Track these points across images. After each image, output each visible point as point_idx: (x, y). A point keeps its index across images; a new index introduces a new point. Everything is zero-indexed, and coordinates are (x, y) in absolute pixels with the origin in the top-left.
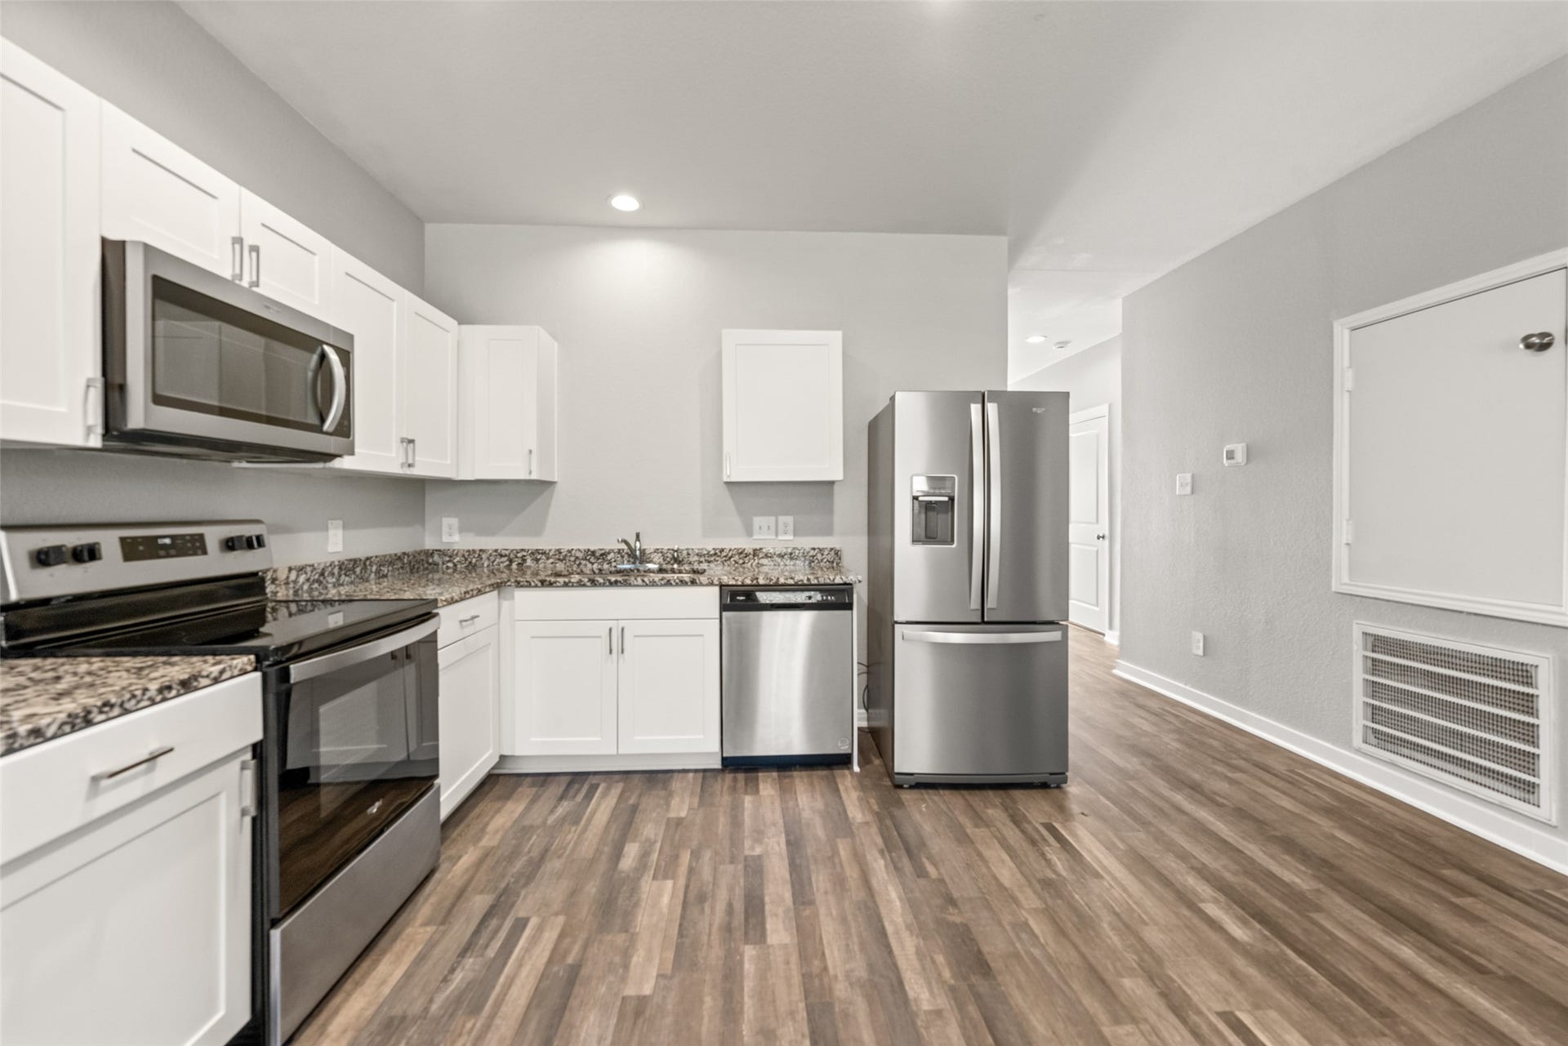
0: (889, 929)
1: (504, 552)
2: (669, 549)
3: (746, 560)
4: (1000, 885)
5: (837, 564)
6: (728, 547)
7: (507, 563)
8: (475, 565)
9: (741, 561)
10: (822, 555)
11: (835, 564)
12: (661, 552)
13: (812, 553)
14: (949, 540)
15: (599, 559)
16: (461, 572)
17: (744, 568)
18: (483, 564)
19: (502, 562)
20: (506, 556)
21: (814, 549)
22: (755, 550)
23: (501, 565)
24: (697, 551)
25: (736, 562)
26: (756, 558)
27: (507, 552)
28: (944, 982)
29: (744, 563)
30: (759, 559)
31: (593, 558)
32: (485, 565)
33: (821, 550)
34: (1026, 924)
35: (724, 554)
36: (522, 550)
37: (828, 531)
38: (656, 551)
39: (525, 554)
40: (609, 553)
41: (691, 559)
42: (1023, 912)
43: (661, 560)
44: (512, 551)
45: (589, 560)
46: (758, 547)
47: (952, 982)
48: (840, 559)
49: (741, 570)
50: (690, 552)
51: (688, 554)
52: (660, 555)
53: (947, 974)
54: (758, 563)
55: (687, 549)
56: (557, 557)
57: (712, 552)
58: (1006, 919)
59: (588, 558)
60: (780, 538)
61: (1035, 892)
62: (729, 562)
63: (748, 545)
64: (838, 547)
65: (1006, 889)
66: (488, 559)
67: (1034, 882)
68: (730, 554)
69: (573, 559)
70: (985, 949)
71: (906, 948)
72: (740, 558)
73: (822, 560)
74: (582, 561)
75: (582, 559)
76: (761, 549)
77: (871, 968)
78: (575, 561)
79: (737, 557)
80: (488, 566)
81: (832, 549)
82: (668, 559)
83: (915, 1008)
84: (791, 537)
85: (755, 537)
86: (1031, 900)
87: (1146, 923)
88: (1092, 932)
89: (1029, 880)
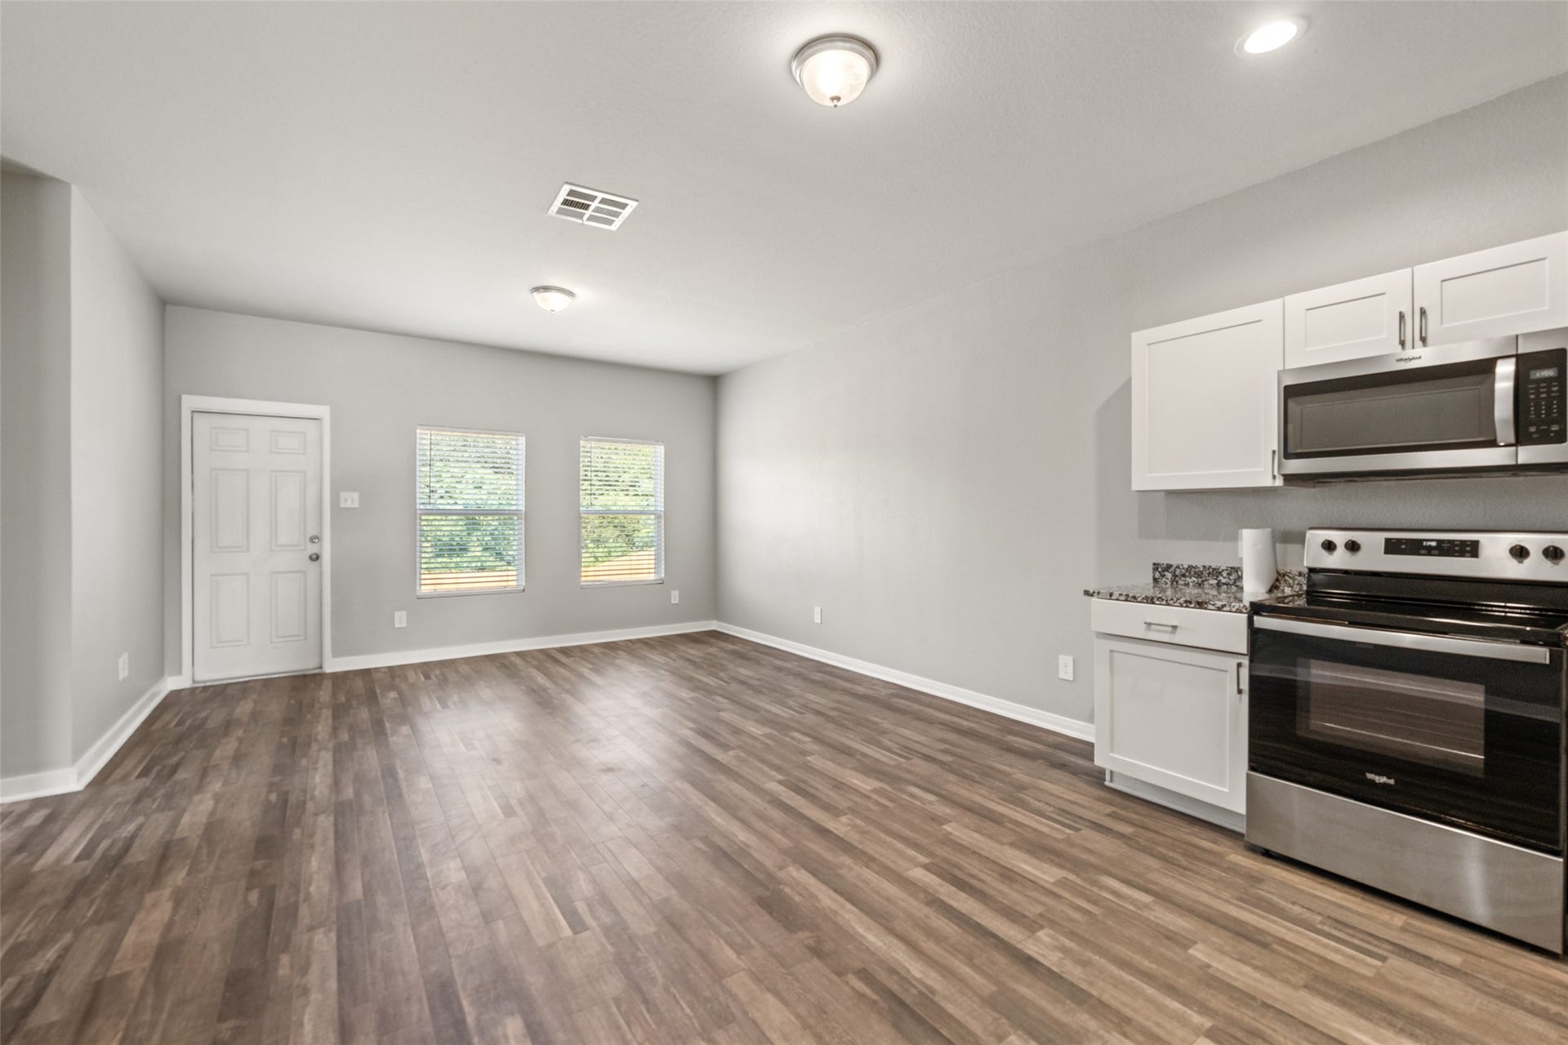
0: (849, 906)
4: (776, 993)
28: (786, 884)
34: (738, 953)
42: (743, 965)
47: (781, 887)
53: (787, 890)
58: (758, 952)
61: (735, 998)
65: (769, 990)
70: (767, 917)
71: (827, 898)
77: (841, 877)
83: (796, 865)
86: (741, 984)
87: (617, 1001)
88: (676, 966)
89: (745, 1013)
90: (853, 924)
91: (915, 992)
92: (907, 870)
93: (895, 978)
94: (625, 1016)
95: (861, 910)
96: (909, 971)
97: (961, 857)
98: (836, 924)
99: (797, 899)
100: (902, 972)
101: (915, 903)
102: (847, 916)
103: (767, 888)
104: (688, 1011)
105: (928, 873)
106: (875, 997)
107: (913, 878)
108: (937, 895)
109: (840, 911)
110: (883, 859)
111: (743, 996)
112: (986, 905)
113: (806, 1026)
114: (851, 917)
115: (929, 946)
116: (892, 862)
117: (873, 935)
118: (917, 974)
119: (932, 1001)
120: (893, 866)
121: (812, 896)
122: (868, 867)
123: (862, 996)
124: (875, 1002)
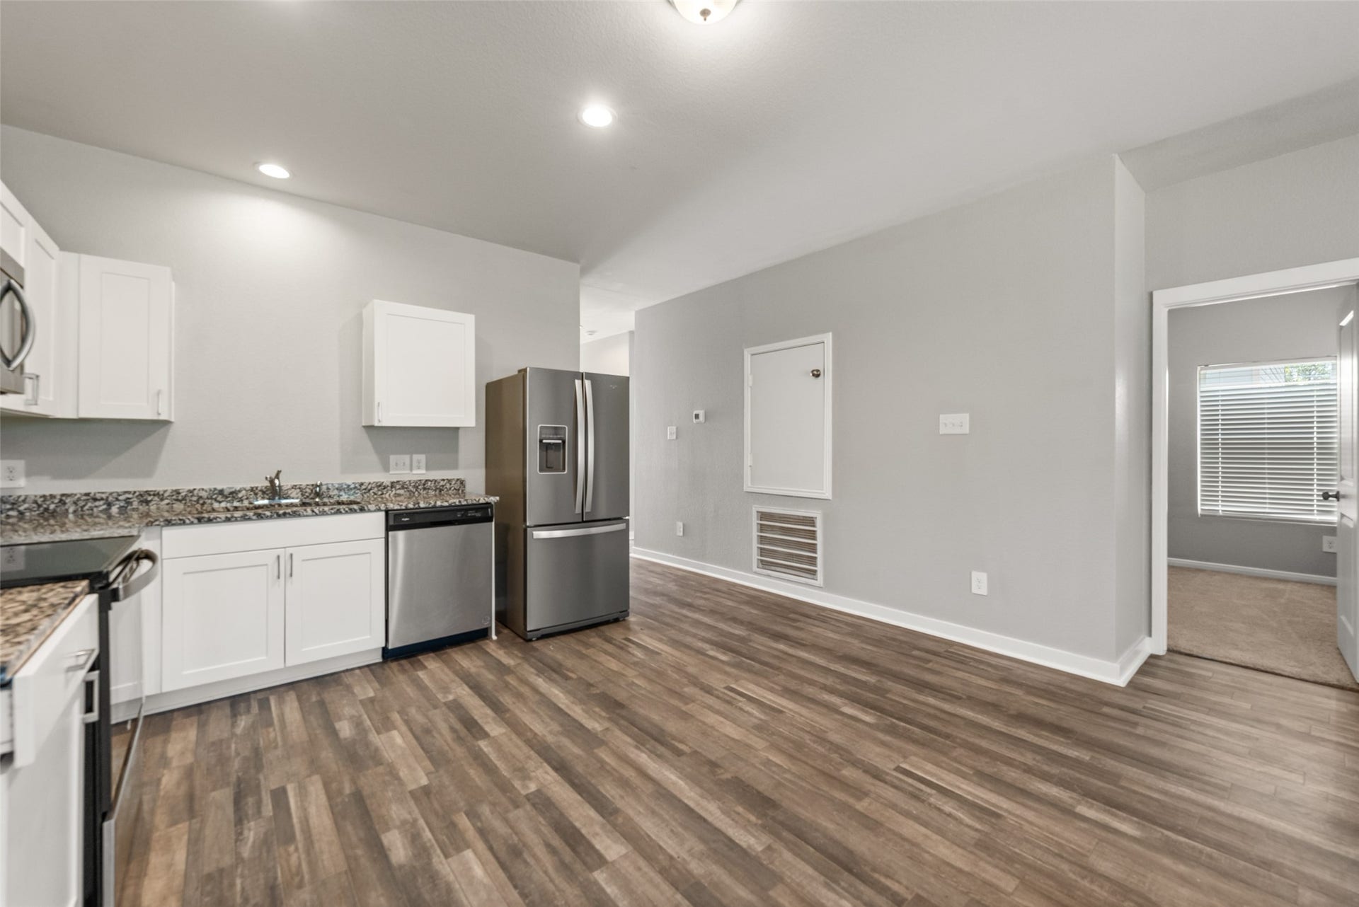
0: (692, 805)
1: (98, 496)
2: (308, 485)
3: (385, 491)
4: (734, 740)
5: (462, 491)
6: (367, 481)
7: (105, 507)
8: (55, 511)
9: (380, 493)
10: (451, 484)
11: (460, 491)
12: (300, 488)
13: (442, 483)
14: (561, 468)
15: (227, 497)
16: (31, 521)
17: (382, 498)
18: (67, 510)
19: (96, 507)
20: (102, 499)
21: (444, 480)
22: (392, 483)
23: (95, 510)
24: (337, 486)
25: (375, 494)
26: (393, 489)
27: (104, 496)
28: (756, 825)
29: (382, 494)
30: (396, 490)
31: (220, 496)
32: (71, 510)
33: (449, 481)
34: (769, 760)
35: (363, 487)
36: (125, 492)
37: (454, 466)
38: (294, 487)
39: (130, 496)
40: (240, 491)
41: (331, 493)
42: (761, 753)
43: (299, 495)
44: (111, 494)
45: (216, 500)
46: (395, 480)
48: (464, 487)
49: (380, 499)
50: (330, 486)
51: (328, 489)
52: (298, 490)
53: (752, 818)
54: (396, 494)
55: (327, 484)
56: (174, 497)
57: (352, 486)
58: (756, 762)
59: (214, 497)
60: (414, 472)
61: (757, 737)
62: (368, 494)
63: (386, 479)
64: (462, 477)
65: (739, 742)
66: (75, 503)
67: (751, 730)
68: (369, 487)
69: (195, 499)
70: (760, 789)
71: (713, 813)
72: (379, 490)
73: (450, 489)
74: (206, 501)
75: (208, 498)
76: (398, 482)
78: (197, 501)
79: (376, 489)
80: (75, 512)
81: (458, 480)
82: (307, 494)
83: (755, 853)
84: (424, 472)
85: (391, 472)
86: (759, 743)
87: (826, 732)
88: (806, 750)
89: (748, 730)
90: (687, 787)
91: (648, 746)
92: (625, 856)
93: (658, 752)
94: (814, 726)
95: (680, 801)
96: (649, 757)
97: (551, 887)
98: (701, 787)
99: (740, 809)
100: (653, 756)
101: (631, 813)
102: (692, 794)
103: (773, 818)
104: (781, 730)
105: (603, 851)
106: (673, 742)
107: (622, 844)
108: (604, 821)
109: (699, 798)
110: (652, 874)
111: (751, 736)
112: (562, 814)
113: (712, 727)
114: (689, 794)
115: (629, 773)
116: (639, 869)
117: (671, 779)
118: (644, 755)
119: (638, 742)
120: (642, 863)
121: (726, 813)
122: (671, 858)
123: (681, 742)
124: (673, 739)
